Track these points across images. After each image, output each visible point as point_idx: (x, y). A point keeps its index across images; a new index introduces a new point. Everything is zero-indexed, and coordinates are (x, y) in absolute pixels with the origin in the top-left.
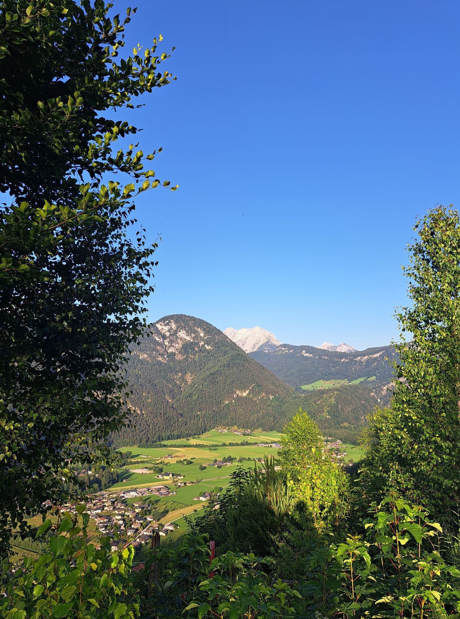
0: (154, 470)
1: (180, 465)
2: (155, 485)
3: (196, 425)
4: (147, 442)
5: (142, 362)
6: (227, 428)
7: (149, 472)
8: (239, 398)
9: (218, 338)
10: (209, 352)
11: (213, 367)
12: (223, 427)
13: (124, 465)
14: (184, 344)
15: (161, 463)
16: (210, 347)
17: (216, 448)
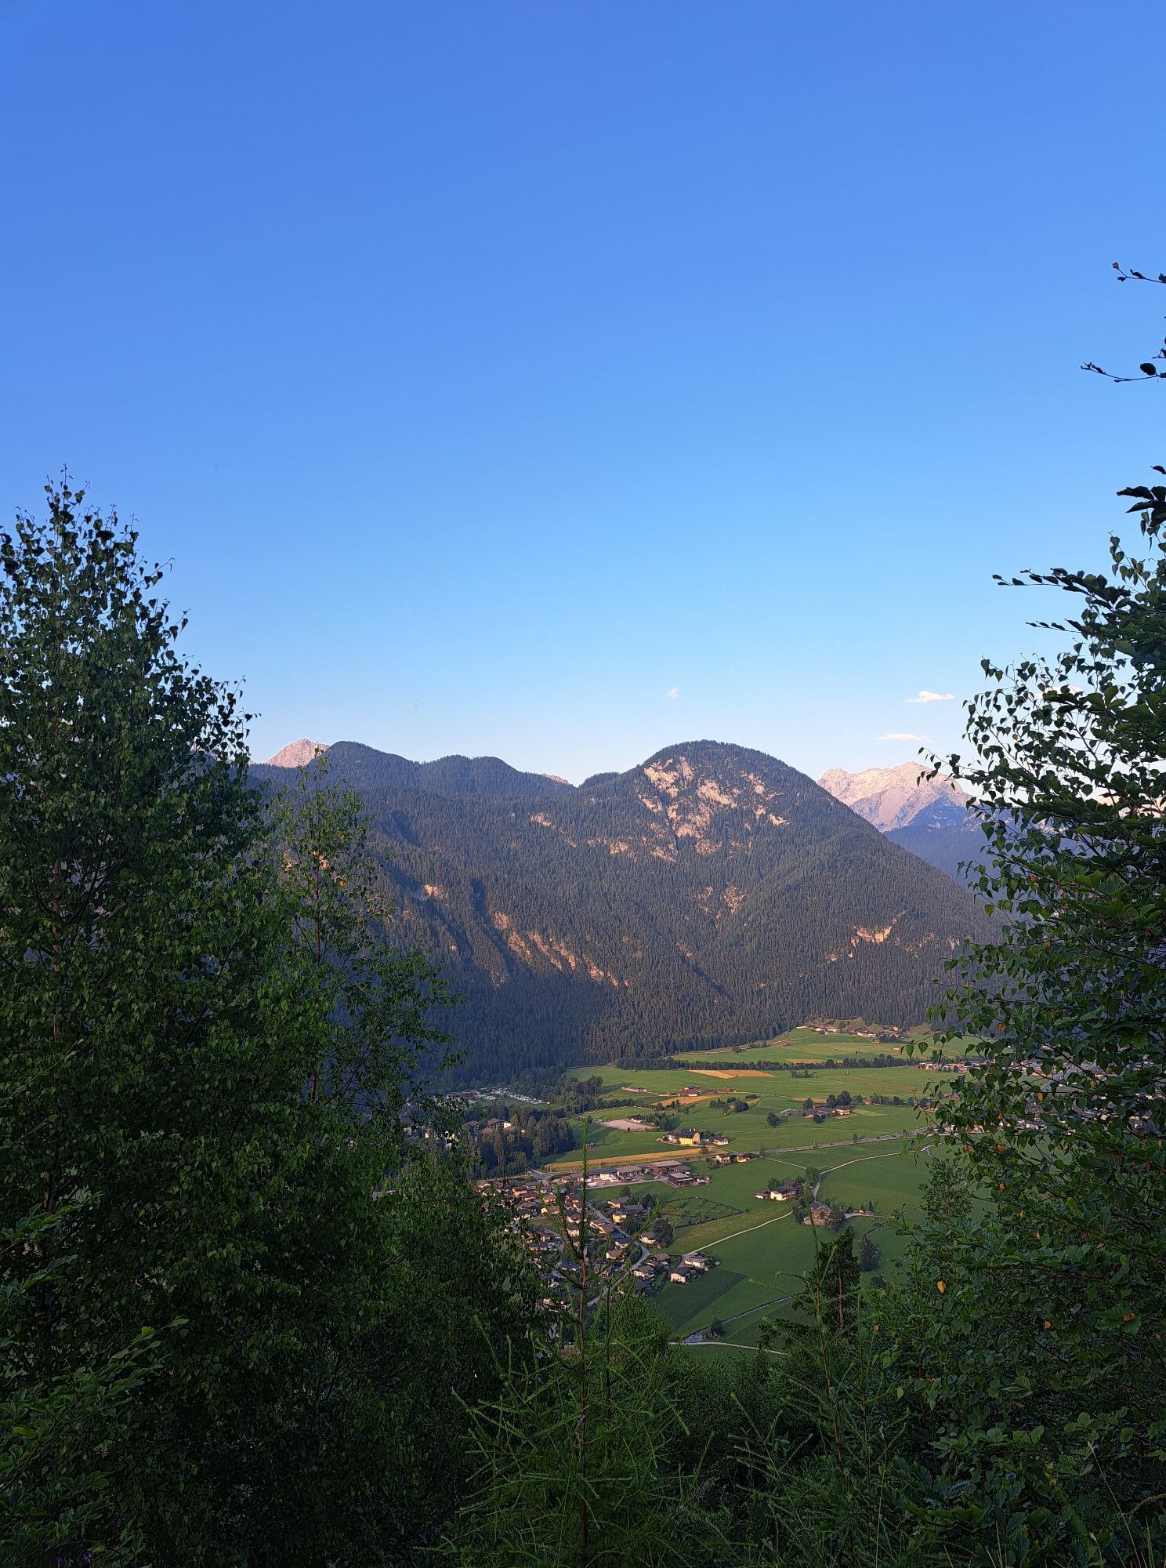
0: (657, 1124)
1: (721, 1111)
2: (660, 1159)
3: (757, 1013)
4: (638, 1056)
5: (617, 860)
6: (838, 1022)
7: (643, 1127)
8: (866, 947)
9: (801, 797)
10: (779, 831)
11: (794, 868)
12: (827, 1021)
13: (586, 1110)
14: (716, 815)
15: (673, 1105)
16: (782, 821)
17: (810, 1072)
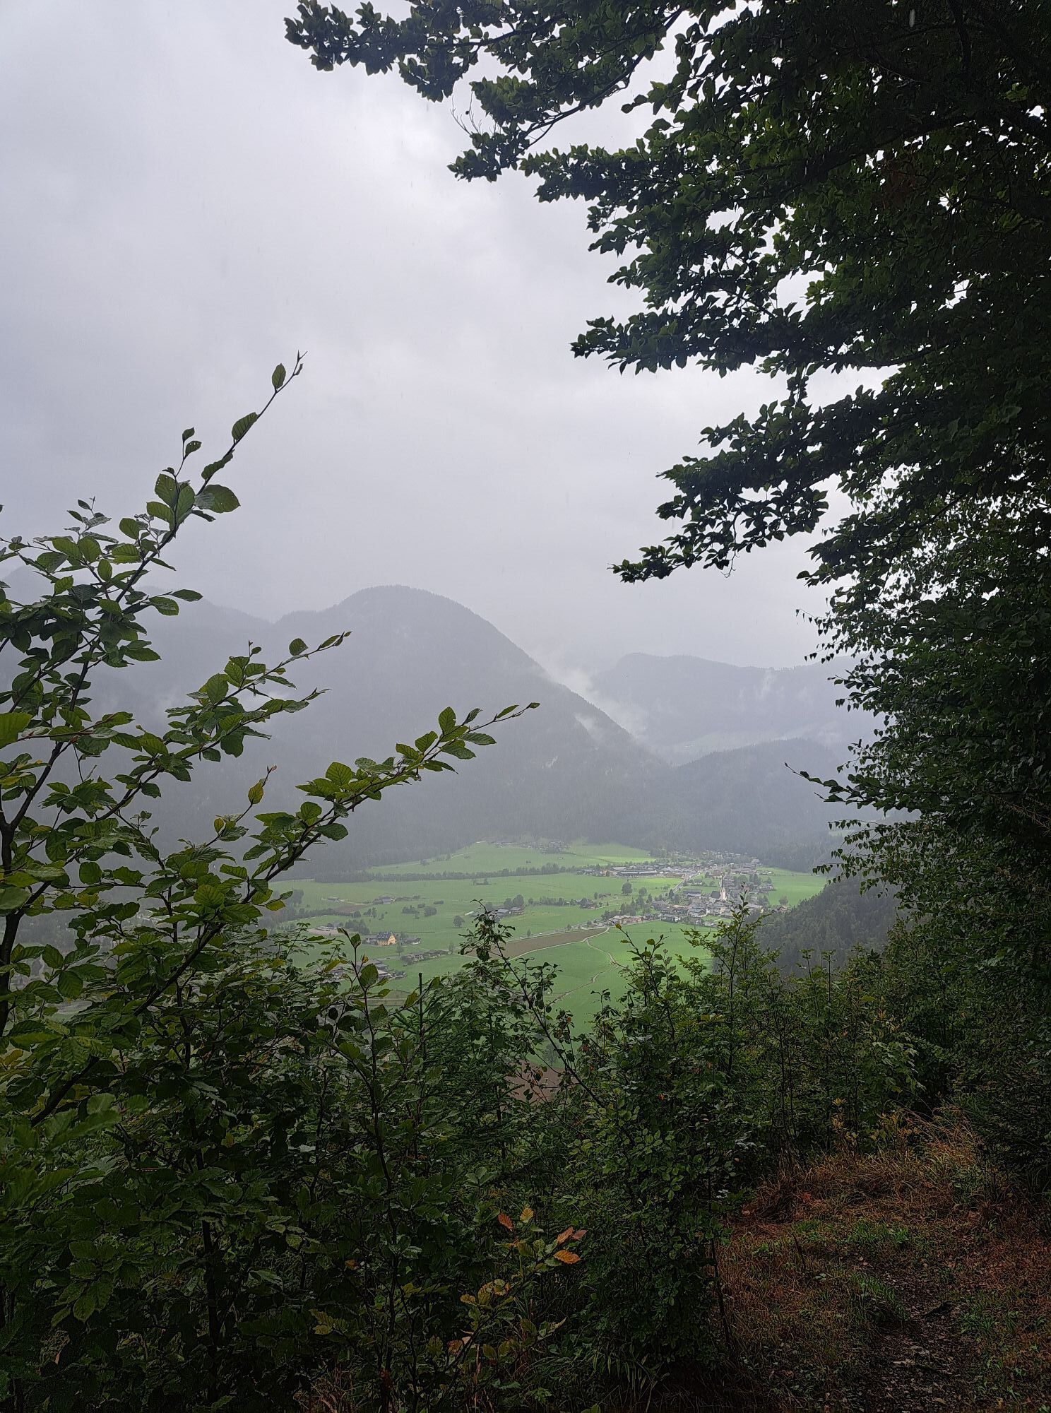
1: (413, 916)
6: (511, 837)
8: (537, 773)
15: (369, 913)
17: (489, 880)
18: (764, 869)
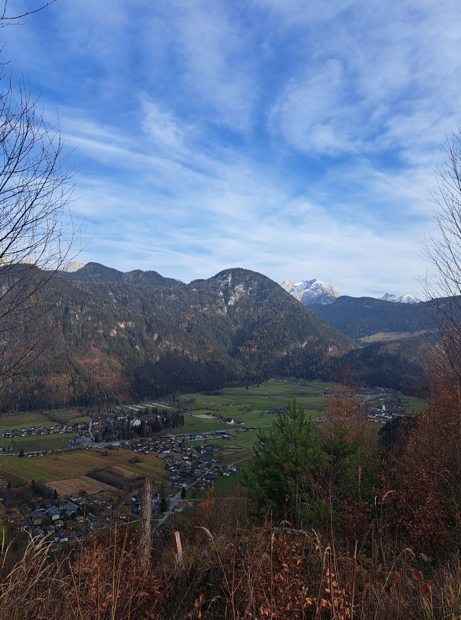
0: (217, 416)
1: (242, 411)
3: (256, 374)
4: (210, 390)
6: (286, 378)
7: (212, 417)
8: (297, 349)
9: (275, 291)
10: (266, 304)
12: (282, 377)
13: (190, 411)
14: (242, 297)
15: (223, 409)
16: (267, 300)
18: (404, 397)
